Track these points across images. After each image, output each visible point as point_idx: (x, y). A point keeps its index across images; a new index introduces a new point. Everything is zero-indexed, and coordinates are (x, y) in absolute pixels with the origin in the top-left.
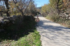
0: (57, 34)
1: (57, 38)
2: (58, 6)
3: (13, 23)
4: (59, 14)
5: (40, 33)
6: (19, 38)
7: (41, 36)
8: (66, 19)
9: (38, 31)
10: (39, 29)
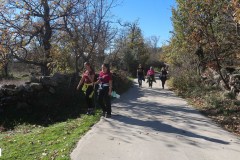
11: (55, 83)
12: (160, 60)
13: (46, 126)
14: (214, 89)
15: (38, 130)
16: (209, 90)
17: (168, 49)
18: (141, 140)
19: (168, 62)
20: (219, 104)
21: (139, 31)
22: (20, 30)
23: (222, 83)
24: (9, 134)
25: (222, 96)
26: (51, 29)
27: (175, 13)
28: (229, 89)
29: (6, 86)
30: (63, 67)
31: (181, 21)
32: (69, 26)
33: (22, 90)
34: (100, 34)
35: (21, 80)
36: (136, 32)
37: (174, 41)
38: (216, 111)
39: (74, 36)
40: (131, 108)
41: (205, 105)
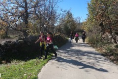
11: (30, 40)
12: (82, 29)
13: (26, 61)
14: (108, 43)
15: (22, 63)
16: (106, 44)
17: (86, 23)
18: (72, 68)
19: (86, 30)
20: (111, 50)
21: (71, 15)
22: (13, 14)
23: (113, 40)
24: (8, 65)
25: (113, 46)
26: (28, 14)
27: (89, 5)
28: (116, 43)
29: (7, 42)
30: (34, 33)
31: (92, 9)
32: (37, 12)
33: (15, 44)
34: (52, 16)
35: (14, 39)
36: (70, 15)
37: (89, 19)
38: (110, 54)
39: (39, 17)
40: (67, 52)
41: (104, 51)
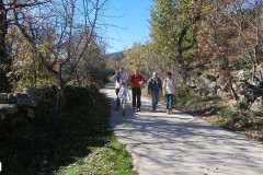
0: (184, 149)
1: (185, 158)
2: (180, 51)
3: (31, 114)
4: (184, 78)
5: (127, 148)
6: (57, 169)
7: (133, 155)
8: (210, 95)
9: (122, 141)
10: (123, 135)
